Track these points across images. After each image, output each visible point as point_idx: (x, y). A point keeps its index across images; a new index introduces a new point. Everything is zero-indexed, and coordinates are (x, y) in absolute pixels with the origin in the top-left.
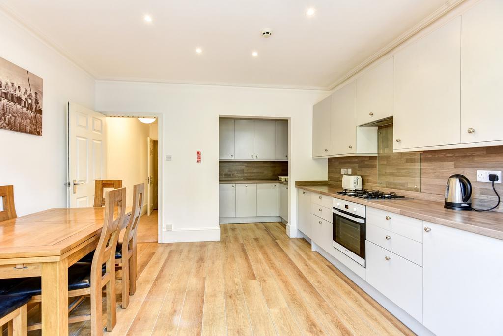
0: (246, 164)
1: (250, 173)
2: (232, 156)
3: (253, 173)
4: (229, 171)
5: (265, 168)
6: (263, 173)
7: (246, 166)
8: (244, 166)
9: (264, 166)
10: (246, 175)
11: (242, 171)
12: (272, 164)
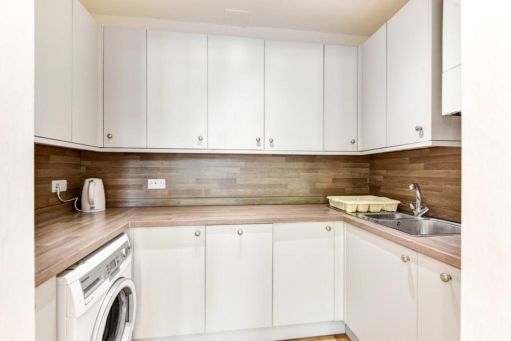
0: (241, 164)
1: (254, 186)
2: (200, 139)
3: (259, 186)
4: (198, 181)
5: (292, 174)
6: (286, 186)
7: (241, 169)
8: (237, 170)
9: (288, 169)
10: (241, 191)
11: (231, 182)
12: (308, 165)
